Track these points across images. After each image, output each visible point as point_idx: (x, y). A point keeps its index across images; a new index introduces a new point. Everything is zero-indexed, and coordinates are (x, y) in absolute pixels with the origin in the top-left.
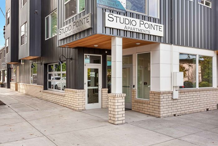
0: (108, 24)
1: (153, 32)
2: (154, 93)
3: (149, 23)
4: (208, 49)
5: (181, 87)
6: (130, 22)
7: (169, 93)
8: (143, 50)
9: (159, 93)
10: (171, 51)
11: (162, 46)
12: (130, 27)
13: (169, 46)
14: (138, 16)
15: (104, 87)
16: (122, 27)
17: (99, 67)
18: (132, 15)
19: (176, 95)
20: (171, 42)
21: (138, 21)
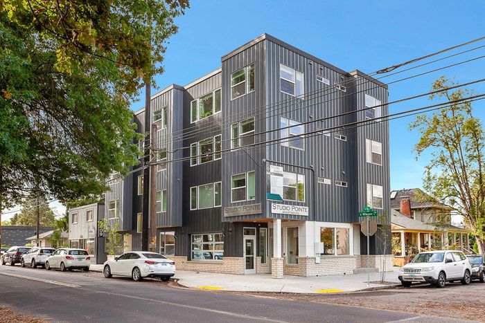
0: (273, 211)
1: (301, 213)
2: (302, 259)
3: (298, 207)
4: (345, 222)
5: (322, 254)
6: (286, 208)
7: (313, 258)
8: (293, 225)
9: (306, 258)
10: (314, 226)
11: (308, 223)
12: (286, 212)
13: (312, 222)
14: (291, 203)
15: (258, 255)
16: (281, 212)
17: (254, 238)
18: (287, 203)
19: (318, 260)
20: (314, 220)
21: (291, 206)
